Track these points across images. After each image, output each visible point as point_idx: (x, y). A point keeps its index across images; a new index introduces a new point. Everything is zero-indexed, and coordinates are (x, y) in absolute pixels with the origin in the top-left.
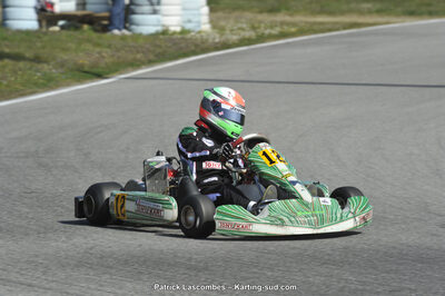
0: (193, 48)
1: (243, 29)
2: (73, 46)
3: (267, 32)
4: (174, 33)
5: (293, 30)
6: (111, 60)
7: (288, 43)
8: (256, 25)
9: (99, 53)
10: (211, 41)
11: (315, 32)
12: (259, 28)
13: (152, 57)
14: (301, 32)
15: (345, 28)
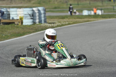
0: (44, 28)
1: (56, 23)
2: (10, 28)
3: (64, 23)
4: (38, 24)
5: (72, 23)
6: (23, 31)
7: (72, 26)
8: (60, 22)
9: (19, 30)
10: (48, 26)
11: (78, 23)
12: (61, 22)
13: (33, 30)
14: (74, 23)
15: (86, 22)
